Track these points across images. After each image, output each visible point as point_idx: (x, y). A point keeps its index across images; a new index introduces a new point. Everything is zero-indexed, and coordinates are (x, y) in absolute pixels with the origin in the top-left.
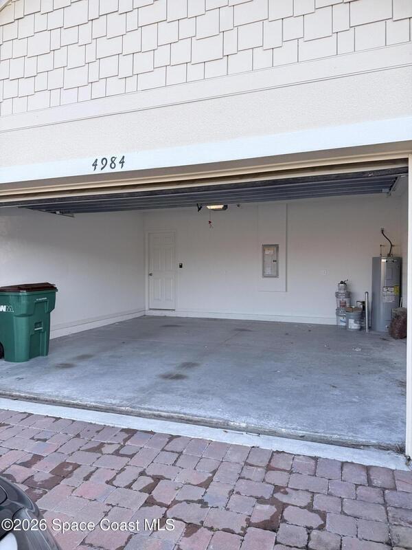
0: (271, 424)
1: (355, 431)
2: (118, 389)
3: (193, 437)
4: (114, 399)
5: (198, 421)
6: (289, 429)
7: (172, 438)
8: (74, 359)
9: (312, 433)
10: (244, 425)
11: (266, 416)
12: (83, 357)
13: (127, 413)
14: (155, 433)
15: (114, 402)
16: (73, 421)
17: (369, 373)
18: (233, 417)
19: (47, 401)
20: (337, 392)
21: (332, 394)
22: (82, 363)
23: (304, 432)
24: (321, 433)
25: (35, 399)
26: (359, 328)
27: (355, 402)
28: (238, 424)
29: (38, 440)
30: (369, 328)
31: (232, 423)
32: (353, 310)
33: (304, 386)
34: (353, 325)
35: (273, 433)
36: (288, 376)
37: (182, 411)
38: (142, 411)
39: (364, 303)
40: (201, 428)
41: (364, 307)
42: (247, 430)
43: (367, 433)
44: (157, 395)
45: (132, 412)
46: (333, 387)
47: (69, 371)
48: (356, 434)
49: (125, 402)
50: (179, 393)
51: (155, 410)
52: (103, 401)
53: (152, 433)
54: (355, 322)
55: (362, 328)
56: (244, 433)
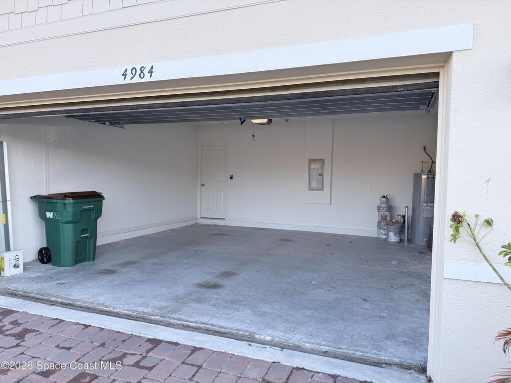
0: (295, 338)
1: (379, 348)
2: (153, 298)
3: (216, 350)
4: (147, 307)
5: (225, 333)
6: (313, 344)
7: (195, 350)
8: (119, 265)
9: (335, 349)
10: (268, 338)
11: (292, 329)
12: (128, 264)
13: (157, 323)
14: (179, 344)
15: (146, 310)
16: (102, 329)
17: (403, 287)
18: (259, 329)
19: (81, 307)
20: (367, 306)
21: (362, 308)
22: (125, 270)
23: (328, 348)
24: (344, 349)
25: (70, 305)
26: (398, 240)
27: (384, 317)
28: (263, 337)
29: (63, 348)
30: (409, 241)
31: (258, 336)
32: (393, 224)
33: (336, 299)
34: (393, 238)
35: (297, 348)
36: (322, 288)
37: (210, 322)
38: (172, 321)
39: (404, 217)
40: (226, 340)
41: (404, 221)
42: (272, 344)
43: (390, 350)
44: (189, 305)
45: (161, 321)
46: (364, 300)
47: (110, 277)
48: (380, 351)
49: (156, 311)
50: (212, 303)
51: (184, 321)
52: (135, 309)
53: (176, 344)
54: (395, 235)
55: (401, 241)
56: (268, 347)
